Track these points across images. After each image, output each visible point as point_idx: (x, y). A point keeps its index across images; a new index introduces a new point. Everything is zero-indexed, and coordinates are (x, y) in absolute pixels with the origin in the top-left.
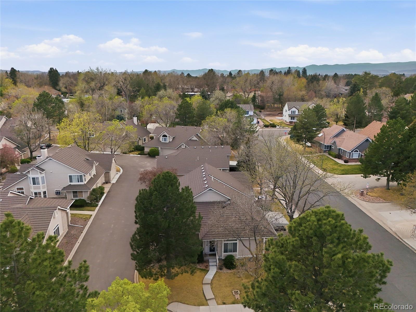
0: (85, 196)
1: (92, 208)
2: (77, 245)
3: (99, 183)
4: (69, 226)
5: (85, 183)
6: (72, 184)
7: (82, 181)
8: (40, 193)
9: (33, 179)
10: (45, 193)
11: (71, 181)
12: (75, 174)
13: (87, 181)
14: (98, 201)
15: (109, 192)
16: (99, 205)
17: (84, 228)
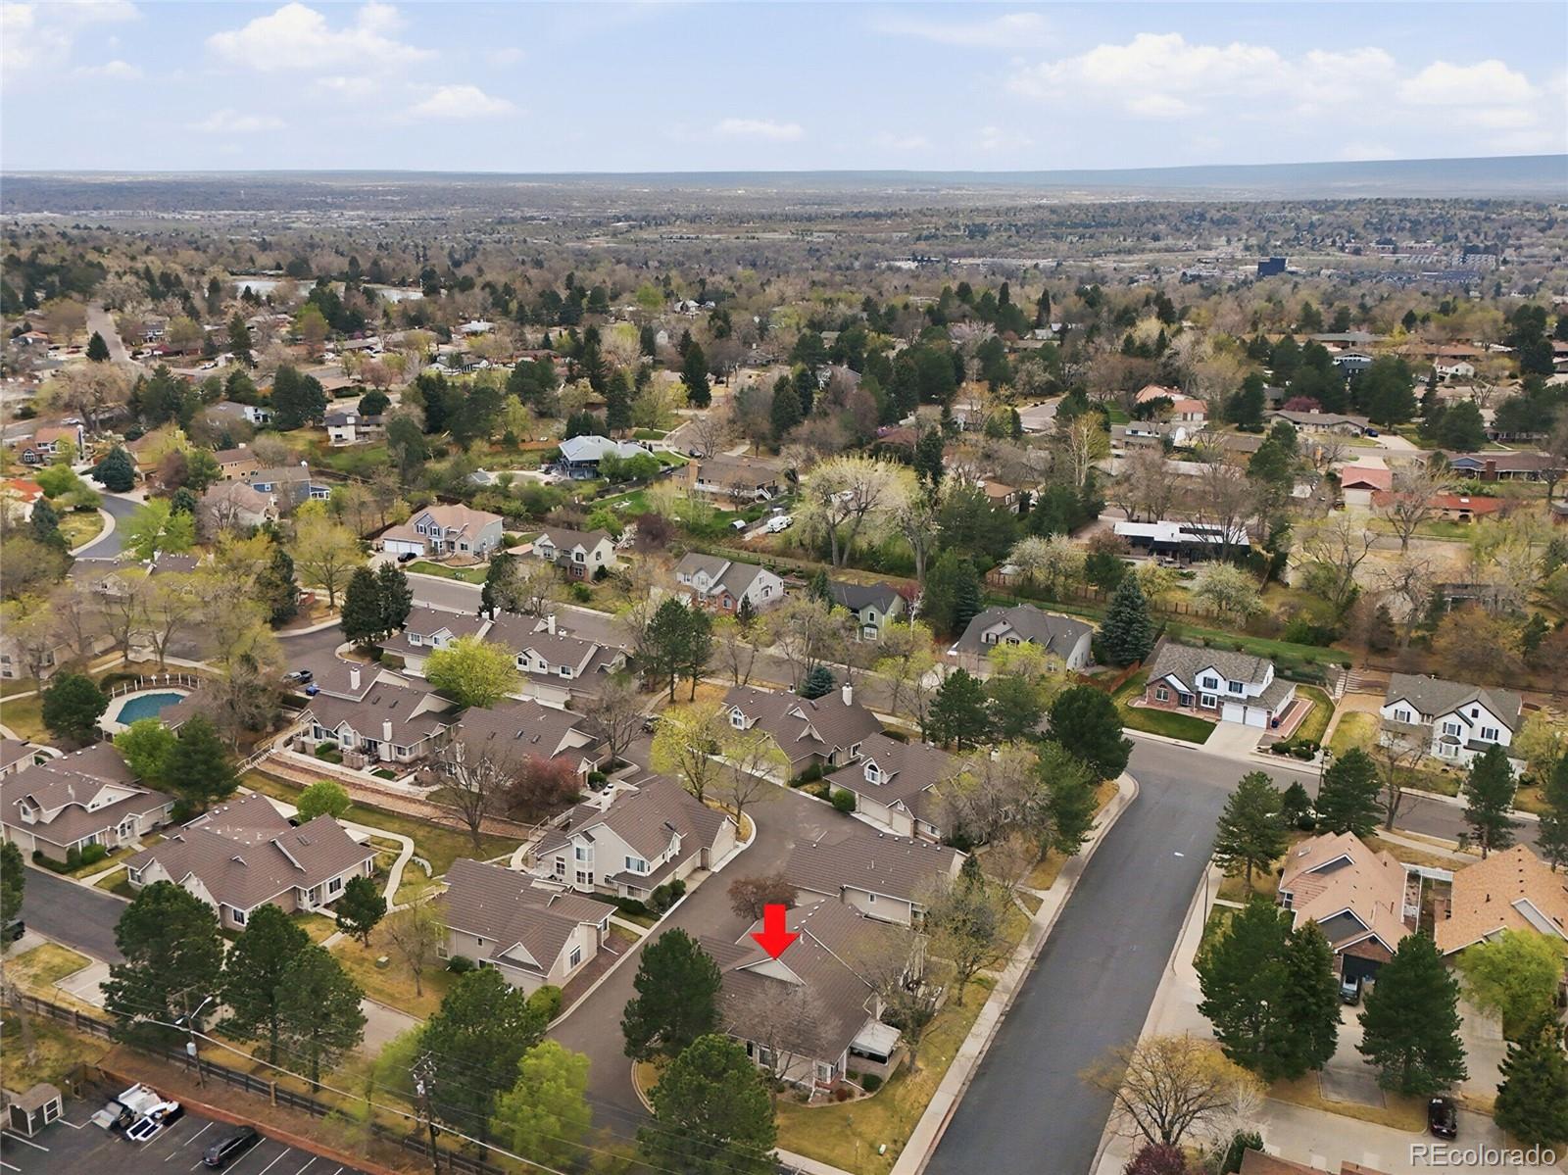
0: (644, 897)
1: (647, 922)
2: (599, 982)
3: (681, 872)
4: (599, 948)
5: (649, 874)
6: (629, 871)
7: (643, 871)
8: (584, 874)
9: (578, 849)
10: (591, 875)
11: (628, 867)
12: (635, 857)
13: (652, 871)
14: (664, 910)
15: (694, 892)
16: (662, 919)
17: (619, 957)
